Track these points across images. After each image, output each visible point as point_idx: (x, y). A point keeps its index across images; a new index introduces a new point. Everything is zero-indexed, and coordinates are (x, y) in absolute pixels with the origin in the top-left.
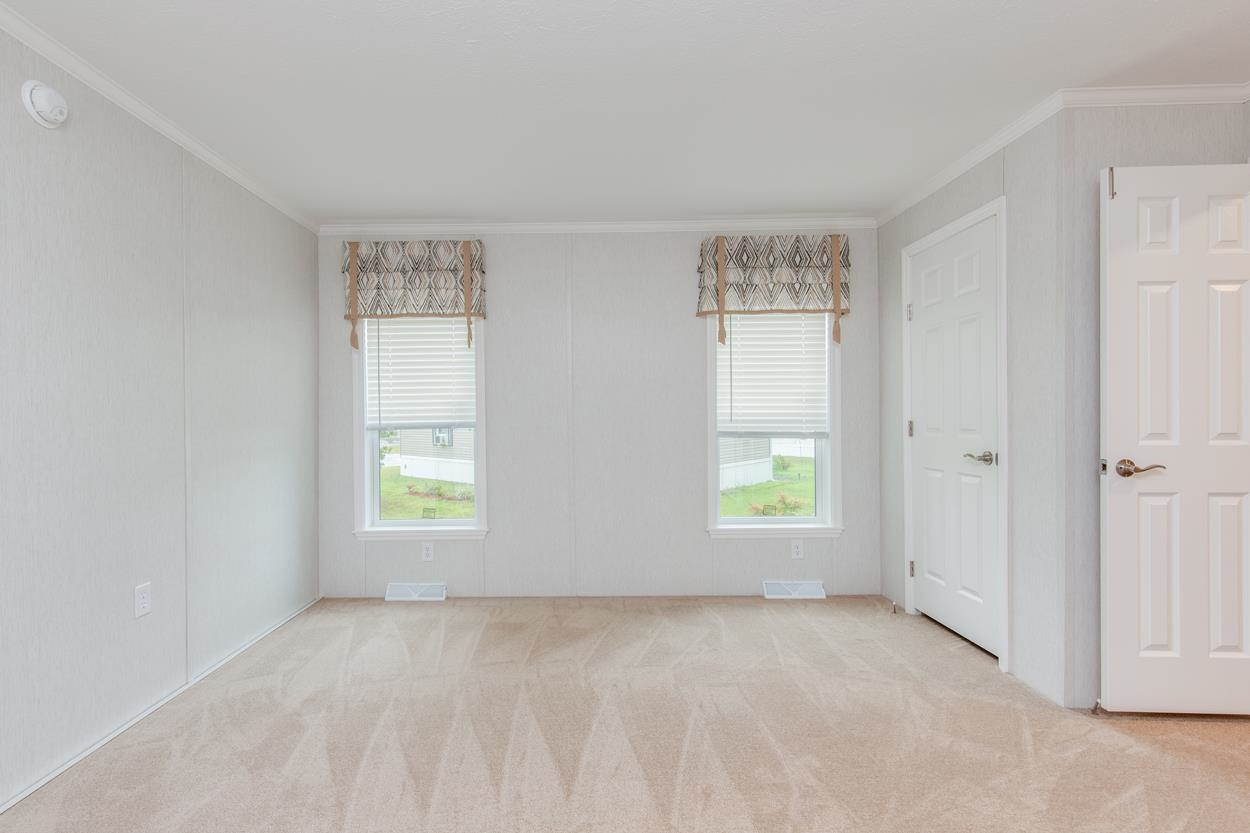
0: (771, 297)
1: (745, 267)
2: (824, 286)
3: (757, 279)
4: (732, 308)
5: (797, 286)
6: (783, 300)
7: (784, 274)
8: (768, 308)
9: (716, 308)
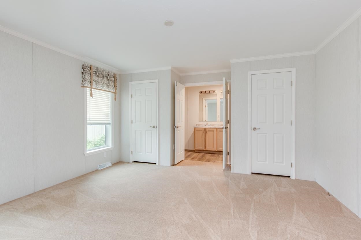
0: (103, 87)
1: (97, 76)
2: (113, 86)
3: (99, 80)
4: (94, 87)
5: (108, 85)
6: (105, 88)
7: (105, 80)
8: (102, 89)
9: (90, 86)
